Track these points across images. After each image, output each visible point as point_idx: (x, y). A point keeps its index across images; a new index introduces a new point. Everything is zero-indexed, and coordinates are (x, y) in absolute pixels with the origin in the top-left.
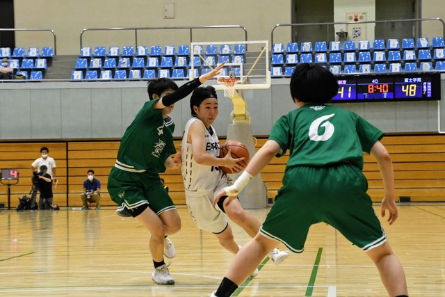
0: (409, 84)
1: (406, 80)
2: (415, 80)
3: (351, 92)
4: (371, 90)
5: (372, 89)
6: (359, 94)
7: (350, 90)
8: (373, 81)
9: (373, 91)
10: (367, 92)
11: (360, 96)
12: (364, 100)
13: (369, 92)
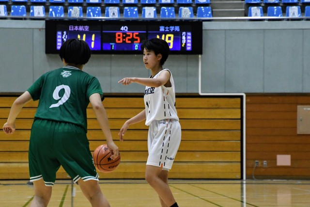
0: (166, 33)
1: (162, 29)
2: (172, 28)
3: (95, 41)
4: (119, 40)
5: (121, 38)
6: (104, 44)
7: (93, 38)
8: (122, 28)
9: (121, 41)
10: (114, 42)
11: (106, 47)
12: (111, 52)
13: (117, 41)
